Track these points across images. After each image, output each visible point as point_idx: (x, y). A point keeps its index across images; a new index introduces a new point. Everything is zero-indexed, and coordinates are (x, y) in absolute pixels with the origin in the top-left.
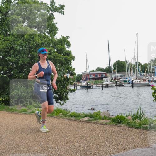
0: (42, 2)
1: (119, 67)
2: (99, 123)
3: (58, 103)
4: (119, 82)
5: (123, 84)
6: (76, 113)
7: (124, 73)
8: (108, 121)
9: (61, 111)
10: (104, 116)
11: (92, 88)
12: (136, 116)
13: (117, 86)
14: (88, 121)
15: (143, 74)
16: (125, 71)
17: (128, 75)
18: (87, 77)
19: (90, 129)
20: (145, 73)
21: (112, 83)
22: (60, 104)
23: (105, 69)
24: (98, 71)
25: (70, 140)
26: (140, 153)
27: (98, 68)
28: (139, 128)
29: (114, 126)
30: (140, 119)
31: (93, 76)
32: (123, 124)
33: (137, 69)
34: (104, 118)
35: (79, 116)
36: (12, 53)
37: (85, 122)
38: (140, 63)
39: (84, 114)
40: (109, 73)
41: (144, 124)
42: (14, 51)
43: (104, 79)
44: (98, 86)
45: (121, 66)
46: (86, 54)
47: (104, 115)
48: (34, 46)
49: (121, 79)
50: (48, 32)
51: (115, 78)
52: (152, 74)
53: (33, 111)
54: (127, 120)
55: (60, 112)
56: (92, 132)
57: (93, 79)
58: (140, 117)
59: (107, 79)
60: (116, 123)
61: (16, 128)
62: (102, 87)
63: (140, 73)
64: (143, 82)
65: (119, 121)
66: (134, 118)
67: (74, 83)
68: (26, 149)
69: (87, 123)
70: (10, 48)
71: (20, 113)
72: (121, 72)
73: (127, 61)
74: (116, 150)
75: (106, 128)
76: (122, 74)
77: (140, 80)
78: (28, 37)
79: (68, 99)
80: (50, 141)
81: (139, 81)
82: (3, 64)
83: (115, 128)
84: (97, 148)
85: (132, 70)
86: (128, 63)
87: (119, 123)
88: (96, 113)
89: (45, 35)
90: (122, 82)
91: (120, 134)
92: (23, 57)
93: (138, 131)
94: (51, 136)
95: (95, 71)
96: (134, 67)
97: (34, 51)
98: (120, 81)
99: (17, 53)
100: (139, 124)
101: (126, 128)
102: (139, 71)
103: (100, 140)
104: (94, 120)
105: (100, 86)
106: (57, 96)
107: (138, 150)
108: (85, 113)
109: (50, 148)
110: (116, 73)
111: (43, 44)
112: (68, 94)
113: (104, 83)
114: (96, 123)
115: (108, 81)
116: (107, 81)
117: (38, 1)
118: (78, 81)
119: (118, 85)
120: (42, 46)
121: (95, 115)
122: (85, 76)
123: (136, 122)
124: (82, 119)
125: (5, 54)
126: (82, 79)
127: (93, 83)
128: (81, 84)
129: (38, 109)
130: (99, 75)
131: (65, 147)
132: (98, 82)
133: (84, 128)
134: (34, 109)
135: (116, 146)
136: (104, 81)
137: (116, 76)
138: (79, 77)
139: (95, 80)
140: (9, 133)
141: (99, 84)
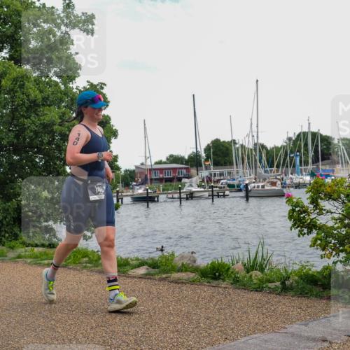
0: (44, 4)
1: (217, 155)
2: (172, 279)
4: (216, 187)
5: (227, 193)
7: (228, 167)
8: (192, 275)
9: (85, 254)
10: (183, 264)
11: (158, 201)
12: (254, 262)
13: (213, 196)
14: (146, 274)
15: (271, 171)
16: (231, 164)
17: (237, 173)
18: (146, 176)
19: (150, 293)
20: (275, 168)
21: (202, 189)
23: (186, 157)
24: (171, 162)
26: (261, 346)
27: (171, 156)
28: (259, 289)
29: (205, 285)
30: (262, 270)
31: (161, 173)
32: (224, 280)
33: (258, 158)
34: (183, 269)
35: (125, 266)
37: (140, 278)
38: (263, 146)
39: (138, 260)
40: (195, 168)
41: (270, 281)
43: (184, 180)
44: (170, 196)
45: (223, 153)
46: (145, 124)
47: (182, 261)
48: (23, 104)
49: (222, 181)
51: (209, 178)
52: (290, 170)
53: (20, 255)
54: (232, 272)
55: (83, 257)
56: (154, 300)
57: (161, 180)
58: (262, 265)
59: (191, 182)
60: (209, 280)
62: (180, 198)
63: (263, 167)
64: (269, 188)
65: (215, 274)
66: (249, 268)
67: (118, 189)
69: (144, 280)
72: (222, 165)
73: (234, 140)
74: (207, 340)
75: (187, 290)
76: (225, 170)
77: (263, 184)
78: (9, 83)
80: (57, 322)
81: (261, 184)
83: (205, 291)
84: (165, 337)
85: (246, 161)
86: (237, 146)
87: (215, 278)
88: (165, 257)
89: (51, 81)
90: (224, 187)
91: (217, 303)
93: (258, 296)
94: (60, 313)
95: (165, 163)
96: (252, 154)
97: (23, 116)
98: (219, 185)
100: (260, 280)
101: (231, 291)
102: (260, 162)
103: (172, 318)
104: (160, 273)
105: (176, 196)
107: (256, 338)
110: (212, 167)
111: (45, 99)
113: (184, 191)
114: (165, 279)
115: (193, 184)
116: (191, 186)
117: (34, 3)
118: (127, 185)
119: (215, 193)
120: (43, 105)
121: (161, 262)
122: (141, 173)
123: (254, 275)
124: (132, 271)
126: (135, 182)
127: (160, 190)
128: (133, 192)
129: (33, 250)
130: (174, 172)
131: (92, 335)
132: (170, 188)
133: (137, 292)
134: (23, 250)
135: (206, 332)
136: (184, 186)
137: (211, 175)
138: (128, 176)
139: (164, 183)
141: (173, 191)
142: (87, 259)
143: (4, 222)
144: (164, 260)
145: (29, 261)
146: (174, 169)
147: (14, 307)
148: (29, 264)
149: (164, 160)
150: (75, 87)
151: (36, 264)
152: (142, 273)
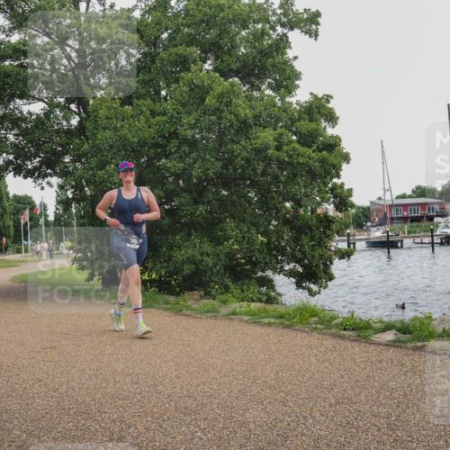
3: (304, 288)
6: (358, 320)
9: (314, 313)
10: (444, 329)
11: (402, 247)
14: (395, 341)
18: (385, 214)
19: (402, 365)
22: (310, 291)
24: (419, 196)
25: (346, 395)
27: (418, 188)
31: (404, 211)
34: (445, 336)
35: (367, 329)
36: (173, 151)
37: (387, 345)
39: (382, 322)
42: (180, 143)
43: (436, 220)
44: (418, 240)
46: (382, 147)
47: (443, 326)
50: (270, 86)
53: (234, 311)
55: (312, 316)
56: (408, 374)
57: (404, 219)
59: (446, 222)
61: (192, 357)
62: (433, 244)
67: (348, 231)
68: (223, 415)
69: (392, 349)
70: (167, 135)
71: (199, 316)
78: (214, 101)
79: (331, 278)
80: (287, 394)
82: (149, 178)
88: (418, 319)
89: (264, 95)
92: (204, 159)
95: (410, 197)
97: (233, 141)
99: (185, 148)
104: (413, 340)
105: (427, 240)
106: (300, 269)
108: (385, 319)
109: (290, 416)
111: (256, 117)
112: (331, 263)
113: (438, 233)
114: (420, 348)
116: (447, 226)
118: (360, 226)
120: (256, 125)
121: (414, 326)
122: (378, 210)
124: (377, 336)
125: (156, 152)
126: (370, 221)
127: (404, 233)
128: (369, 235)
129: (249, 306)
130: (423, 209)
131: (332, 413)
132: (418, 230)
133: (384, 363)
134: (237, 305)
136: (437, 226)
138: (361, 215)
139: (409, 224)
140: (174, 368)
141: (422, 234)
142: (317, 319)
143: (214, 271)
144: (418, 324)
145: (246, 318)
146: (423, 205)
147: (234, 373)
148: (247, 322)
149: (409, 192)
150: (294, 102)
151: (255, 323)
152: (390, 339)
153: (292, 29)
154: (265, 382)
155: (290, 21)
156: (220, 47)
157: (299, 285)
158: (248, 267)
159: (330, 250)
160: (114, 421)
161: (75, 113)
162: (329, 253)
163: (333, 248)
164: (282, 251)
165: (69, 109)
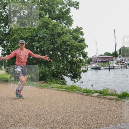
2: (107, 98)
3: (73, 80)
4: (123, 65)
5: (127, 67)
6: (88, 90)
8: (115, 97)
9: (75, 88)
10: (112, 93)
11: (101, 69)
13: (122, 68)
14: (98, 96)
18: (96, 60)
19: (100, 103)
21: (118, 65)
22: (75, 81)
23: (112, 53)
24: (106, 55)
25: (84, 111)
27: (106, 53)
29: (120, 101)
31: (102, 59)
35: (90, 92)
37: (96, 97)
39: (95, 91)
40: (115, 57)
42: (38, 38)
43: (110, 62)
44: (105, 68)
46: (96, 41)
49: (125, 62)
50: (65, 23)
53: (53, 87)
56: (101, 105)
57: (102, 62)
59: (113, 62)
61: (40, 100)
62: (109, 69)
67: (86, 65)
68: (49, 116)
69: (97, 98)
70: (34, 36)
71: (42, 88)
74: (122, 121)
75: (113, 102)
76: (127, 58)
79: (81, 78)
80: (67, 110)
84: (106, 118)
89: (63, 26)
90: (126, 65)
95: (103, 55)
98: (124, 64)
103: (108, 112)
104: (103, 95)
105: (108, 67)
106: (72, 75)
109: (68, 117)
110: (121, 57)
112: (81, 73)
113: (111, 66)
114: (105, 98)
115: (114, 64)
116: (113, 64)
118: (89, 63)
119: (123, 67)
122: (94, 59)
124: (93, 94)
125: (31, 41)
126: (92, 62)
127: (101, 65)
128: (91, 66)
129: (57, 85)
130: (107, 59)
131: (80, 116)
132: (105, 64)
133: (95, 102)
134: (54, 85)
135: (122, 118)
136: (110, 64)
137: (121, 60)
138: (89, 60)
139: (103, 63)
140: (35, 103)
141: (106, 66)
144: (104, 91)
145: (56, 89)
146: (107, 58)
147: (52, 104)
148: (56, 90)
151: (59, 90)
152: (97, 95)
153: (71, 6)
154: (61, 107)
155: (71, 4)
156: (50, 11)
157: (71, 79)
158: (57, 74)
159: (81, 70)
160: (17, 118)
161: (8, 28)
162: (80, 71)
163: (81, 69)
164: (67, 70)
165: (6, 27)
